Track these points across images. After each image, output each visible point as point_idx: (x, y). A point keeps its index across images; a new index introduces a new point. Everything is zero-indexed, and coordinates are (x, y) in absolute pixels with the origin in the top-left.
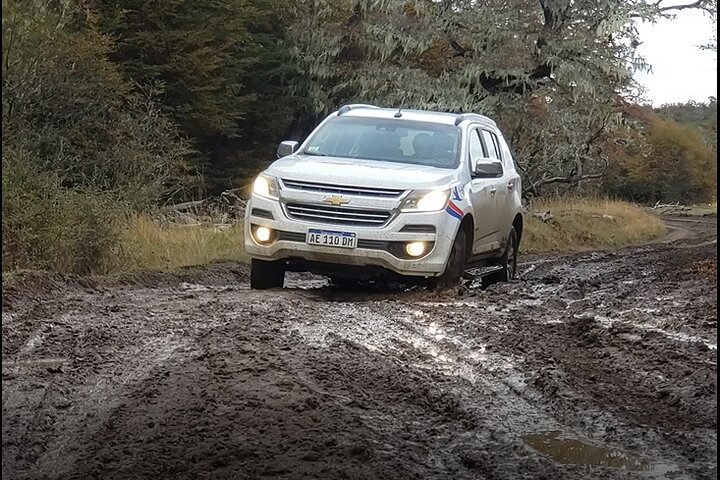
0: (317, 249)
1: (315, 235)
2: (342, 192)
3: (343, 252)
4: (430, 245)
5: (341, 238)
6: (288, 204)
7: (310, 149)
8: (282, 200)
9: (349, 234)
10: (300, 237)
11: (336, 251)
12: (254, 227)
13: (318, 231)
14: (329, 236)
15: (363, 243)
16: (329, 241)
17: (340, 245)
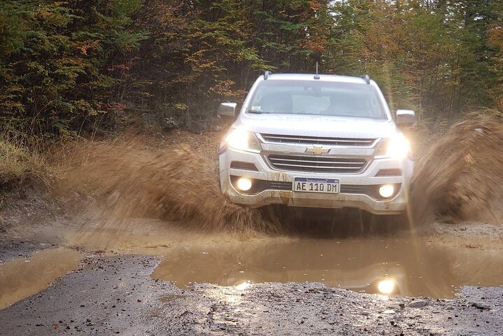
0: (303, 196)
1: (301, 183)
2: (320, 143)
3: (327, 197)
4: (398, 186)
5: (325, 185)
6: (270, 156)
7: (253, 108)
8: (263, 153)
9: (332, 181)
10: (287, 185)
11: (321, 197)
12: (234, 178)
13: (304, 179)
14: (314, 183)
15: (346, 188)
16: (315, 187)
17: (325, 191)
